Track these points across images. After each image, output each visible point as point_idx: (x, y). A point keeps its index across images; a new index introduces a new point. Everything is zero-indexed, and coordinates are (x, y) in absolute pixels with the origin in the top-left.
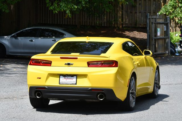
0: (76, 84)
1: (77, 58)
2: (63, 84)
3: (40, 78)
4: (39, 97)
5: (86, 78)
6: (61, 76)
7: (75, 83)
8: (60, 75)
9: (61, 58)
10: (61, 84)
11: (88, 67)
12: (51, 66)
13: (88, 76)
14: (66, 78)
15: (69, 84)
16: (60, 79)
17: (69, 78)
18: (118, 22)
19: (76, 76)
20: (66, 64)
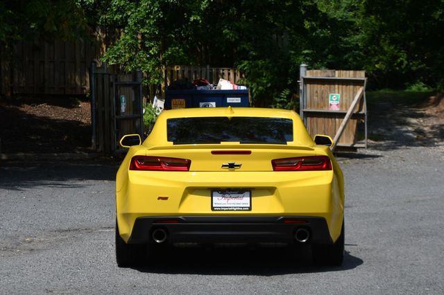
0: (250, 209)
1: (249, 153)
2: (221, 209)
3: (166, 198)
4: (161, 241)
5: (272, 194)
6: (214, 193)
7: (249, 206)
8: (212, 191)
9: (213, 153)
10: (216, 210)
11: (275, 170)
12: (188, 171)
13: (276, 191)
14: (227, 195)
15: (235, 209)
16: (214, 198)
17: (232, 195)
18: (3, 84)
19: (249, 191)
20: (223, 166)
